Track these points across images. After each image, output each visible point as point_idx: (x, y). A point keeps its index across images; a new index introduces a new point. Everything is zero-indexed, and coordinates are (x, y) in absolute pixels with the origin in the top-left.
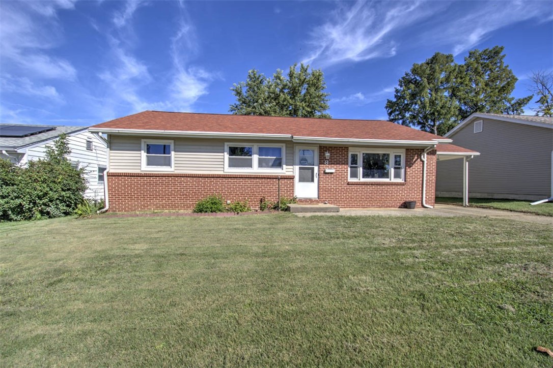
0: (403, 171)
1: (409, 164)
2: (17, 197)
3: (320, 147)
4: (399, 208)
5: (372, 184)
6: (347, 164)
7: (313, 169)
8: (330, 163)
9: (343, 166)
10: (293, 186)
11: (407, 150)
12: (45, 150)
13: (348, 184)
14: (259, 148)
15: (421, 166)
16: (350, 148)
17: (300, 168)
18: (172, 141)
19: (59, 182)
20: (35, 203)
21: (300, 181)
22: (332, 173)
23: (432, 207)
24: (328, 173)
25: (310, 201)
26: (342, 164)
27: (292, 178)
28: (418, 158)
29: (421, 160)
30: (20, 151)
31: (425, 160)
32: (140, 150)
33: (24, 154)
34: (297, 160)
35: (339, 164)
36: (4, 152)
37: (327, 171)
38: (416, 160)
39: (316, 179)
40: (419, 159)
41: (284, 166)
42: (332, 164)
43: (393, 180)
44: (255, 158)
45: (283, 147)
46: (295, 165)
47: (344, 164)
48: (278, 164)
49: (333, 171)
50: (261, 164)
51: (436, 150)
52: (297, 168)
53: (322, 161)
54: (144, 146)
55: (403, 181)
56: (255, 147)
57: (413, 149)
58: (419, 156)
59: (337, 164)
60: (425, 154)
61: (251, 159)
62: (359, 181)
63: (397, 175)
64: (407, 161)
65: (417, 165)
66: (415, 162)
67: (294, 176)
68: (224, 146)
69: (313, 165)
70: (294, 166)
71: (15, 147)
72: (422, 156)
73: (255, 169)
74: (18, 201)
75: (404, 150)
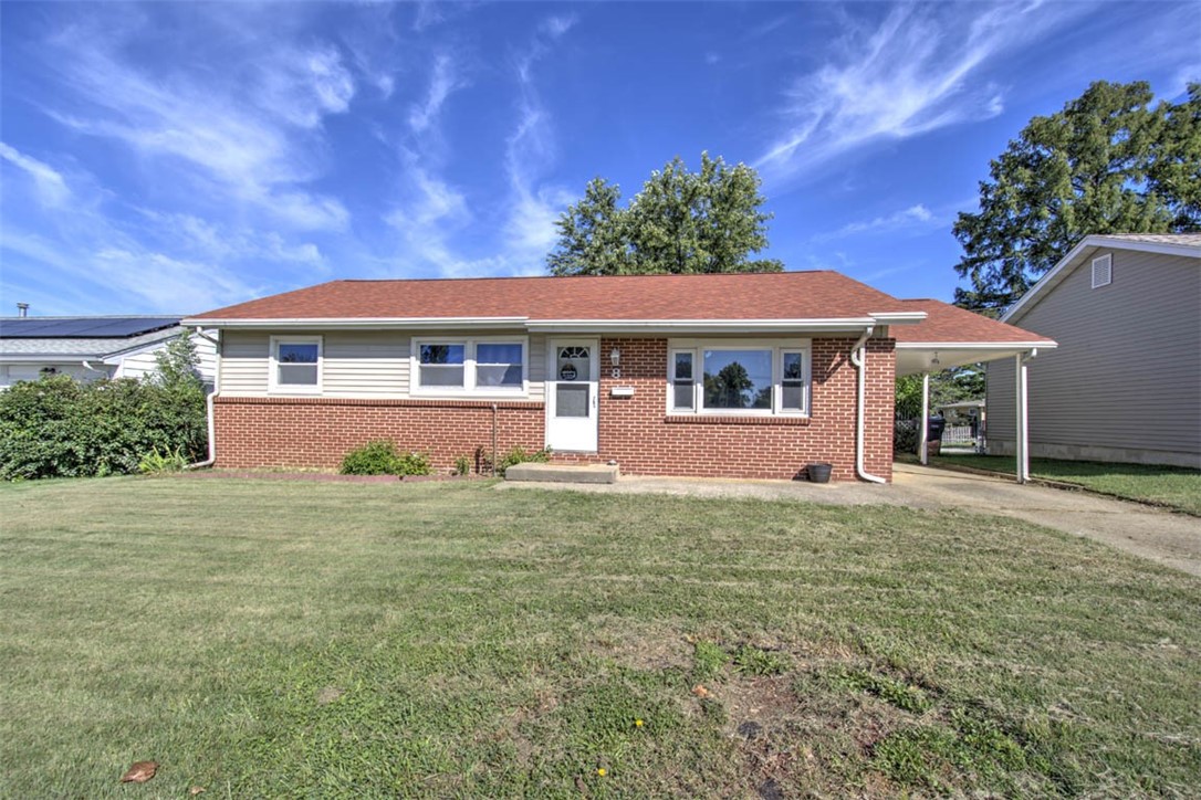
0: (805, 390)
1: (820, 375)
2: (64, 439)
3: (603, 340)
4: (794, 479)
5: (724, 422)
6: (664, 376)
7: (586, 388)
8: (626, 375)
9: (655, 380)
10: (542, 424)
11: (814, 340)
12: (154, 358)
13: (666, 423)
14: (478, 346)
15: (853, 378)
16: (670, 340)
17: (559, 387)
18: (320, 338)
19: (141, 415)
20: (98, 451)
21: (559, 413)
22: (628, 397)
23: (883, 480)
24: (620, 397)
25: (581, 457)
26: (652, 376)
27: (540, 408)
28: (843, 361)
29: (852, 364)
30: (107, 362)
31: (861, 363)
32: (267, 357)
33: (117, 366)
34: (553, 366)
35: (645, 376)
36: (85, 364)
37: (616, 392)
38: (839, 364)
39: (593, 411)
40: (846, 363)
41: (526, 383)
42: (628, 376)
43: (778, 411)
44: (470, 367)
45: (524, 341)
46: (549, 380)
47: (657, 376)
48: (513, 377)
49: (629, 391)
50: (483, 379)
51: (893, 339)
52: (552, 386)
53: (605, 373)
54: (271, 348)
55: (807, 416)
56: (470, 345)
57: (831, 339)
58: (846, 356)
59: (640, 376)
60: (863, 350)
61: (462, 368)
62: (694, 414)
63: (792, 402)
64: (814, 368)
65: (842, 375)
66: (835, 369)
67: (543, 404)
68: (409, 344)
69: (588, 379)
70: (547, 382)
71: (98, 356)
72: (854, 356)
73: (470, 390)
74: (68, 445)
75: (808, 342)
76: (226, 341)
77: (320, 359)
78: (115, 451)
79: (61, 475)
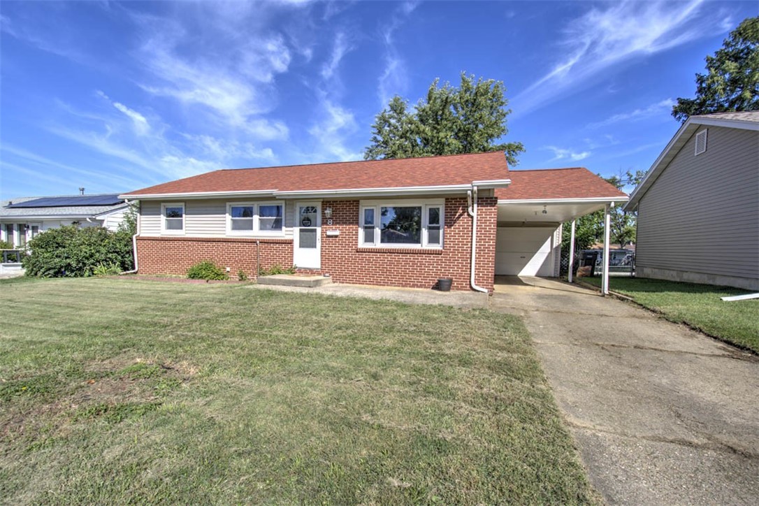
0: (441, 231)
1: (449, 223)
2: (66, 258)
3: (323, 202)
4: (432, 288)
5: (391, 252)
6: (357, 223)
7: (315, 230)
8: (335, 223)
9: (351, 226)
10: (292, 252)
11: (446, 199)
12: (123, 216)
13: (357, 252)
14: (260, 207)
15: (470, 224)
16: (361, 201)
17: (301, 230)
18: (183, 204)
19: (105, 246)
20: (84, 264)
21: (301, 246)
22: (336, 236)
23: (486, 291)
24: (332, 236)
25: (311, 271)
26: (350, 223)
27: (290, 242)
28: (464, 212)
29: (469, 215)
30: (98, 218)
31: (474, 214)
32: (160, 215)
33: (103, 220)
34: (297, 219)
35: (345, 223)
36: (88, 219)
37: (329, 233)
38: (461, 215)
39: (319, 244)
40: (466, 214)
41: (284, 228)
42: (337, 223)
43: (425, 244)
44: (256, 219)
45: (283, 204)
46: (295, 226)
47: (352, 223)
48: (277, 225)
49: (337, 233)
50: (263, 226)
51: (496, 198)
52: (297, 230)
53: (324, 222)
54: (163, 210)
55: (441, 248)
56: (256, 206)
57: (456, 199)
58: (465, 209)
59: (344, 223)
60: (475, 206)
61: (252, 220)
62: (374, 247)
63: (433, 239)
64: (446, 218)
65: (463, 221)
66: (459, 218)
67: (293, 240)
68: (225, 207)
69: (316, 226)
70: (294, 228)
71: (94, 215)
72: (470, 209)
73: (256, 232)
74: (68, 261)
75: (442, 201)
76: (143, 206)
77: (184, 215)
78: (93, 264)
79: (67, 276)
